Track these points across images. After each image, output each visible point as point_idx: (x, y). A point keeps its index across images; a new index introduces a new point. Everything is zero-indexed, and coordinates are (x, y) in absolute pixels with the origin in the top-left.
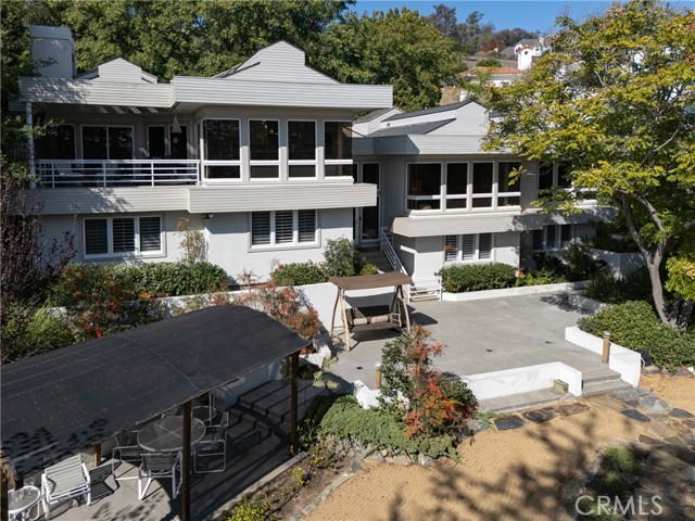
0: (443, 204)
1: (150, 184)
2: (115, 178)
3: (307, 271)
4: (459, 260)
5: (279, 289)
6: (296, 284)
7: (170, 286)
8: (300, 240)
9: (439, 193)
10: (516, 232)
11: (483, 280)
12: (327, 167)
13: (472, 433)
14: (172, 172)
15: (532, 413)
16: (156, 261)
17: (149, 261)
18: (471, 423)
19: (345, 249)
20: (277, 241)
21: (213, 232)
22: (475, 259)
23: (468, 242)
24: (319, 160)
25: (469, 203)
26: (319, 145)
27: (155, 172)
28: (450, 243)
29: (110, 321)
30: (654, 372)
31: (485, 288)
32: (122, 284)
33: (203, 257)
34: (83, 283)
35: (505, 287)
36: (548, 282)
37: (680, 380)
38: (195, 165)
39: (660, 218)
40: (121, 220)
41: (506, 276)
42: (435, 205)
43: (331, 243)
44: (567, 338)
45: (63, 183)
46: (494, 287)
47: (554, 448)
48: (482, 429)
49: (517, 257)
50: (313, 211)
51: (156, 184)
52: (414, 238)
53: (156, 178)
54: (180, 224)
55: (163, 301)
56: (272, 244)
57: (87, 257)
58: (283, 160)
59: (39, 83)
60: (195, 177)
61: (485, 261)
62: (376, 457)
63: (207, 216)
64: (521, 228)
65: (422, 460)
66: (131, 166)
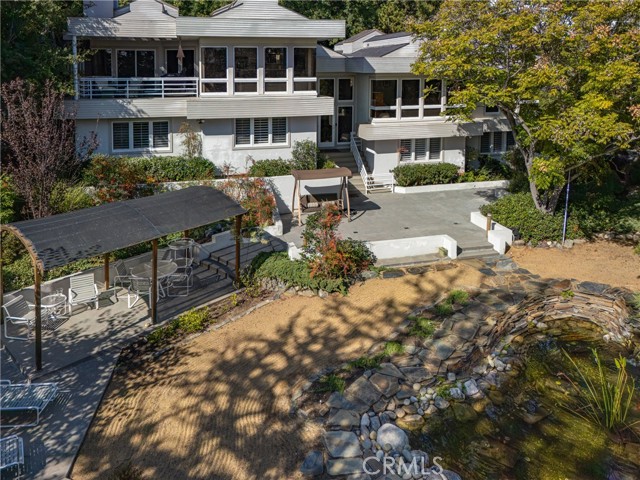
0: (398, 113)
1: (161, 96)
2: (140, 92)
3: (277, 165)
4: (412, 160)
5: (252, 179)
6: (266, 175)
7: (171, 175)
8: (274, 141)
9: (395, 104)
10: (461, 137)
11: (429, 176)
12: (295, 83)
13: (364, 279)
14: (182, 87)
15: (413, 269)
16: (163, 155)
17: (158, 155)
18: (365, 273)
19: (309, 149)
20: (256, 141)
21: (206, 134)
22: (426, 160)
23: (420, 146)
24: (289, 78)
25: (421, 112)
26: (290, 67)
27: (165, 87)
28: (405, 146)
29: (120, 195)
30: (520, 245)
31: (431, 183)
32: (136, 171)
33: (200, 153)
34: (107, 169)
35: (449, 182)
36: (486, 180)
37: (539, 250)
38: (195, 82)
39: (529, 127)
40: (139, 124)
41: (449, 174)
42: (392, 114)
43: (298, 144)
44: (472, 221)
45: (98, 95)
46: (439, 182)
47: (420, 291)
48: (373, 277)
49: (463, 159)
50: (284, 118)
51: (165, 96)
52: (373, 142)
53: (165, 91)
54: (182, 127)
55: (165, 185)
56: (252, 144)
57: (114, 151)
58: (260, 79)
59: (83, 22)
60: (195, 91)
61: (434, 161)
62: (292, 291)
63: (200, 121)
64: (465, 134)
65: (321, 293)
66: (153, 82)
